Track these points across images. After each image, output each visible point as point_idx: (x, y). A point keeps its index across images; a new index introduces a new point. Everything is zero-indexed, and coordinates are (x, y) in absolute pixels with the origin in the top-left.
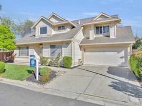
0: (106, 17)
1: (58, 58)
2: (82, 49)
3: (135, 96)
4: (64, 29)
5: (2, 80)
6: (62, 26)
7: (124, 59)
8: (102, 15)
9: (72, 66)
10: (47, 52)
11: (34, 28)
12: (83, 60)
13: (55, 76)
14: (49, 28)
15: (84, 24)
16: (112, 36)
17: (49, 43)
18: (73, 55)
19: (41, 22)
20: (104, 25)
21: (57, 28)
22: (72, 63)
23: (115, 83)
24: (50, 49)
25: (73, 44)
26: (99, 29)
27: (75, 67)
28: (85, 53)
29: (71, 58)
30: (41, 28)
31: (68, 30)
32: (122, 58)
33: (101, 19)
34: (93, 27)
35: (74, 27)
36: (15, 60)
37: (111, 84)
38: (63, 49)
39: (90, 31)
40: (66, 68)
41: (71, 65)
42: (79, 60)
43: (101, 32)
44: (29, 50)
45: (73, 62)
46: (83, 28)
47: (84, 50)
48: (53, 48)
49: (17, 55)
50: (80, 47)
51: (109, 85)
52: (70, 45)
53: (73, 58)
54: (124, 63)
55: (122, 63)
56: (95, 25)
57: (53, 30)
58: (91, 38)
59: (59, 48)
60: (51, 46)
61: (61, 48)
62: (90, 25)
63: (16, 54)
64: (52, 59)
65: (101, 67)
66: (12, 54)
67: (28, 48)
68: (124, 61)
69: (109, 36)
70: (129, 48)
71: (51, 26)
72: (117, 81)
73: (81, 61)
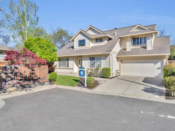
0: (142, 29)
1: (97, 69)
2: (119, 60)
3: (158, 95)
4: (102, 41)
5: (57, 86)
6: (100, 39)
7: (160, 70)
8: (139, 27)
9: (111, 77)
10: (86, 64)
11: (73, 41)
12: (120, 71)
13: (99, 84)
14: (87, 41)
15: (121, 36)
16: (149, 48)
17: (89, 56)
18: (111, 66)
19: (80, 35)
20: (141, 37)
21: (94, 41)
22: (111, 74)
23: (147, 88)
24: (89, 61)
25: (111, 56)
26: (136, 40)
27: (113, 77)
28: (122, 65)
29: (110, 69)
30: (79, 41)
31: (106, 42)
32: (159, 69)
33: (138, 30)
34: (130, 39)
35: (110, 39)
36: (56, 70)
37: (144, 89)
38: (102, 61)
39: (127, 43)
40: (105, 78)
41: (110, 75)
42: (116, 71)
43: (138, 44)
44: (69, 61)
45: (111, 72)
46: (120, 40)
47: (121, 61)
48: (92, 60)
49: (57, 67)
50: (118, 58)
51: (142, 90)
52: (108, 57)
53: (111, 69)
54: (160, 74)
55: (159, 74)
56: (132, 37)
57: (91, 43)
58: (128, 50)
59: (98, 60)
60: (90, 58)
61: (100, 60)
62: (127, 37)
63: (56, 65)
64: (92, 70)
65: (138, 78)
66: (52, 65)
67: (68, 60)
68: (160, 72)
69: (146, 48)
70: (165, 60)
71: (89, 39)
72: (149, 87)
73: (118, 72)
